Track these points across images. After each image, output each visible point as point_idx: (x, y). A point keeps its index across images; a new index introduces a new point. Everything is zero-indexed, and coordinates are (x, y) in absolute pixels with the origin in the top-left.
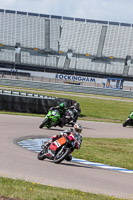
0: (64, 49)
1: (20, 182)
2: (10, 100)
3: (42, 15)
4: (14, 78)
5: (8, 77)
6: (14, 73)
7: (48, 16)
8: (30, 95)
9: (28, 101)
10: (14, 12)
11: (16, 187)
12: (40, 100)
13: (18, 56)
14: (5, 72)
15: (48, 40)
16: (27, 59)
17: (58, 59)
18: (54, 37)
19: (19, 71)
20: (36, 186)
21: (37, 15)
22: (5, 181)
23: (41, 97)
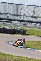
0: (22, 14)
1: (9, 55)
2: (6, 30)
4: (7, 23)
6: (7, 22)
7: (17, 4)
8: (12, 28)
9: (11, 30)
10: (7, 3)
11: (8, 56)
13: (8, 16)
14: (4, 21)
15: (17, 12)
16: (11, 17)
17: (20, 17)
18: (19, 10)
21: (14, 4)
22: (4, 55)
23: (15, 29)
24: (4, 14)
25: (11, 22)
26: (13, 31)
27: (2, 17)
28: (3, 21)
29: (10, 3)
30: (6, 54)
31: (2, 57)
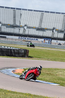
0: (22, 25)
3: (11, 8)
7: (15, 8)
9: (5, 50)
12: (11, 50)
15: (15, 20)
16: (4, 30)
17: (20, 29)
18: (17, 19)
20: (9, 92)
21: (9, 8)
26: (8, 52)
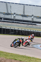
1: (33, 58)
2: (30, 32)
5: (30, 25)
6: (31, 24)
8: (36, 31)
9: (35, 33)
10: (31, 5)
11: (32, 60)
13: (33, 19)
14: (29, 24)
16: (35, 20)
19: (33, 23)
20: (38, 59)
22: (29, 57)
23: (40, 31)
24: (28, 16)
25: (35, 25)
26: (38, 34)
27: (27, 20)
28: (27, 24)
29: (35, 6)
30: (30, 58)
31: (26, 60)
